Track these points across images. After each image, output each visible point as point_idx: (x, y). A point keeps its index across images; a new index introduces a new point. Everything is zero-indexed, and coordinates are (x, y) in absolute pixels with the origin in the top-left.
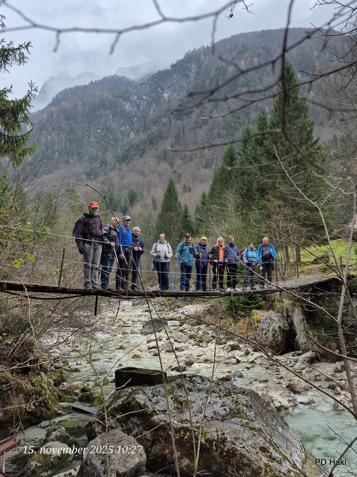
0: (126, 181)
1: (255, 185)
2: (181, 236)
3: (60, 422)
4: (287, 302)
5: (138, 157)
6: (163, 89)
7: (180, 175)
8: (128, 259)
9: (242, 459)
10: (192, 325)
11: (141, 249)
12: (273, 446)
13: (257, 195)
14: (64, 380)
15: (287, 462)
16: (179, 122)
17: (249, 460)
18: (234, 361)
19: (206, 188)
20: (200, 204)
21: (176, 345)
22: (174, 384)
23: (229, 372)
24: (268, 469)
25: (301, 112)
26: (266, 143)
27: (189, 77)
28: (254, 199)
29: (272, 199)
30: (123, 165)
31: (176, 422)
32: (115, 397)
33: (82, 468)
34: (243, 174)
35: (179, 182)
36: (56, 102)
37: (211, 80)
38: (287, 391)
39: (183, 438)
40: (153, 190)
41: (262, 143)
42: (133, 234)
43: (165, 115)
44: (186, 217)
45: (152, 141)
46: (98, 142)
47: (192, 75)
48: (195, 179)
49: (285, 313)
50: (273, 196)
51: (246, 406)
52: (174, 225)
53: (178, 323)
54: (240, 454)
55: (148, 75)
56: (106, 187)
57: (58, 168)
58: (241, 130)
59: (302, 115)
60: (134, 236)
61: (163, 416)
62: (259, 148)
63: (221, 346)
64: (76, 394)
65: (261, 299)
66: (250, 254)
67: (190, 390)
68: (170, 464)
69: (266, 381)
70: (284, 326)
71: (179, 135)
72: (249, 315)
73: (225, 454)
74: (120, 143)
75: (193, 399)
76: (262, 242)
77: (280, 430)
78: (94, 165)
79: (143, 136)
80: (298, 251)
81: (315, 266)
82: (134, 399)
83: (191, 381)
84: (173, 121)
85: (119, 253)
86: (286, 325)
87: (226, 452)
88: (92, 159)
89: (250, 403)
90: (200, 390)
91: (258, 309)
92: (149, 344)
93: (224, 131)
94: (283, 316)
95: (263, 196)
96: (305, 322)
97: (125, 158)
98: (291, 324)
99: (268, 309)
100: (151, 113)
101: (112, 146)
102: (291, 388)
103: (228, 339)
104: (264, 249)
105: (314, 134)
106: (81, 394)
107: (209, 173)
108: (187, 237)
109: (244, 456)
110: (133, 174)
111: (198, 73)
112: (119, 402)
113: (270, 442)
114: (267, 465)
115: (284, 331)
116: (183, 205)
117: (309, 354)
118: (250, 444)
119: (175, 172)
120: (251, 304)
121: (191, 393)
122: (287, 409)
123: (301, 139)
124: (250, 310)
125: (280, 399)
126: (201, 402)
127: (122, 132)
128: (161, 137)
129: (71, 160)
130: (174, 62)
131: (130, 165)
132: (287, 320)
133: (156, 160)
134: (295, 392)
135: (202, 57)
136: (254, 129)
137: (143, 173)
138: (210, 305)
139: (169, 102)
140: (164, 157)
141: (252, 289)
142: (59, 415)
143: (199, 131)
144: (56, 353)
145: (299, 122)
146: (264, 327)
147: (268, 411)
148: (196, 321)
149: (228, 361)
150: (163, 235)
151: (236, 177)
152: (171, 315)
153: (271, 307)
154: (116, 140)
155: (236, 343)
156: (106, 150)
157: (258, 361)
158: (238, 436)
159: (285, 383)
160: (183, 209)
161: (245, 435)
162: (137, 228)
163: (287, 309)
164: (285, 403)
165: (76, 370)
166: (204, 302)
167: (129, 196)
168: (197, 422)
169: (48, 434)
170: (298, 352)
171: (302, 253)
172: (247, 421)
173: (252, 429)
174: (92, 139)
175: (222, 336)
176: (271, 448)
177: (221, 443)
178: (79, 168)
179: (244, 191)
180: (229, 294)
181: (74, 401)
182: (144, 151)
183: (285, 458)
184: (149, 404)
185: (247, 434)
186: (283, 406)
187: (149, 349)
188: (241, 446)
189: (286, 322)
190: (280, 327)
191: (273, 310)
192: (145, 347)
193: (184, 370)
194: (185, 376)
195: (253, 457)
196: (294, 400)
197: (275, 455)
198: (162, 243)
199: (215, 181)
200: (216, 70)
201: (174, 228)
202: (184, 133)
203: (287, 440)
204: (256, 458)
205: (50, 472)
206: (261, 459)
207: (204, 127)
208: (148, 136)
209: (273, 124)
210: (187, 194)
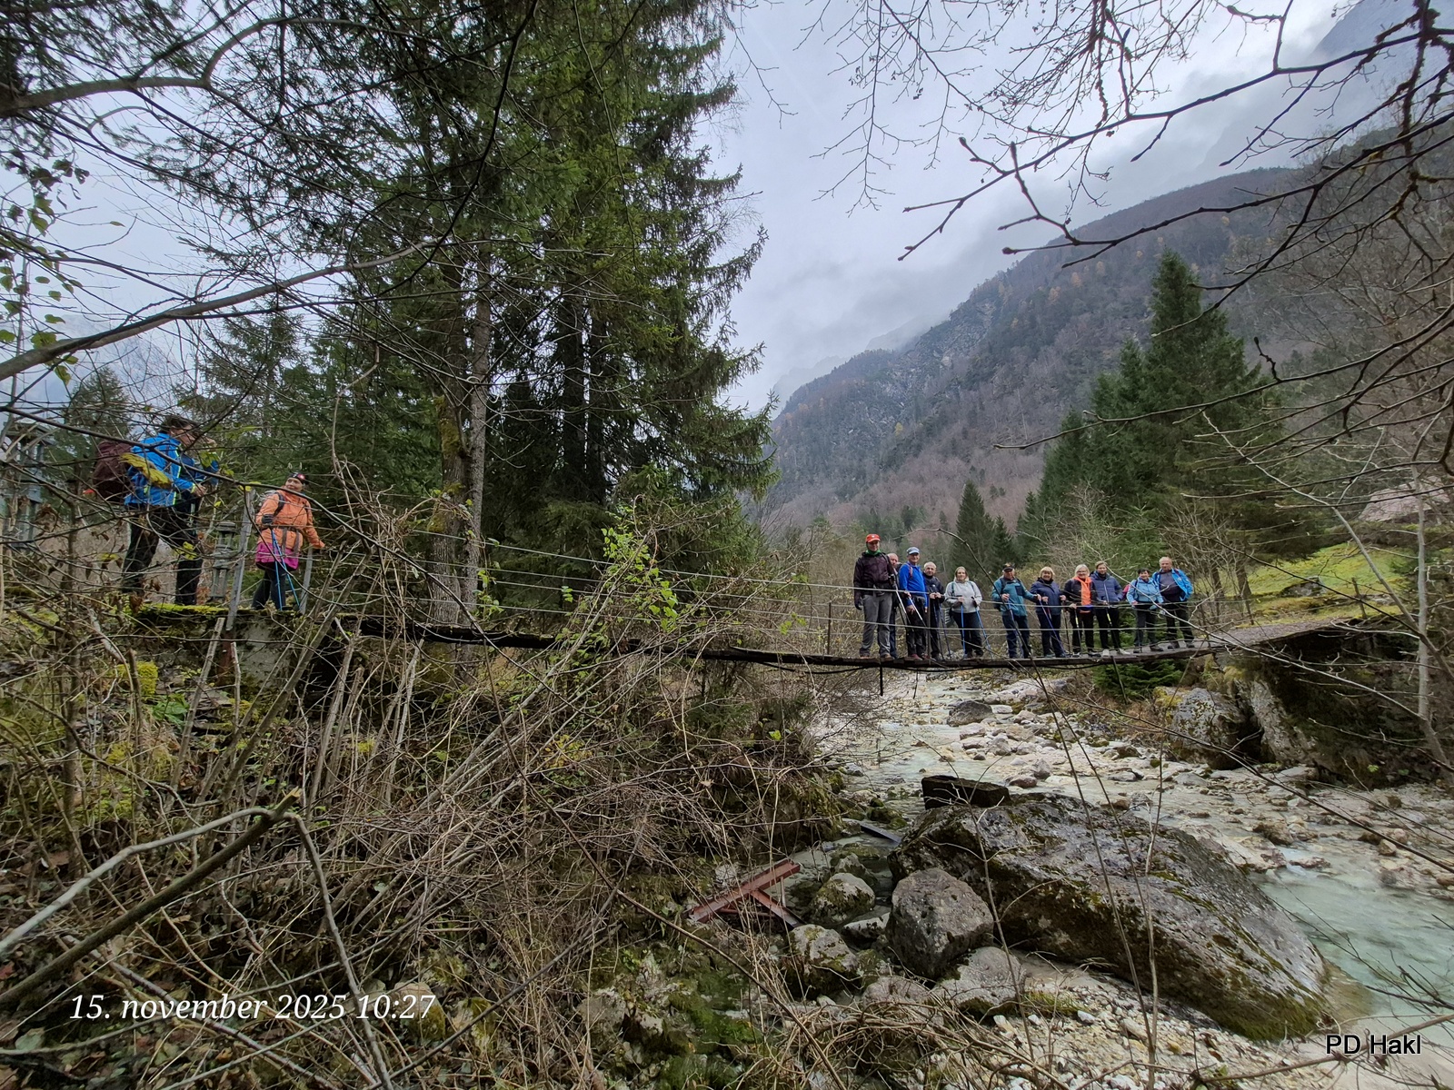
0: (895, 495)
1: (1130, 469)
2: (996, 570)
3: (847, 846)
4: (1231, 672)
5: (911, 457)
6: (940, 352)
7: (983, 472)
8: (922, 611)
9: (1177, 951)
10: (1035, 712)
11: (939, 595)
12: (1244, 937)
13: (1137, 485)
14: (843, 787)
15: (1282, 974)
16: (972, 392)
17: (1193, 955)
18: (1131, 776)
19: (1034, 486)
20: (1025, 513)
21: (1012, 744)
22: (1023, 807)
23: (1124, 795)
24: (1239, 979)
25: (1210, 328)
26: (1142, 394)
27: (981, 323)
28: (1134, 493)
29: (1170, 487)
30: (890, 472)
31: (1036, 869)
32: (927, 819)
33: (892, 918)
34: (1103, 452)
35: (982, 484)
36: (791, 406)
37: (1020, 318)
38: (1258, 840)
39: (1054, 897)
40: (940, 502)
41: (1136, 396)
42: (924, 575)
43: (949, 388)
44: (1002, 536)
45: (930, 431)
46: (851, 447)
47: (987, 320)
48: (1010, 474)
49: (1229, 691)
50: (1171, 483)
51: (1172, 857)
52: (982, 551)
53: (1010, 709)
54: (1173, 940)
55: (915, 338)
56: (867, 509)
57: (800, 493)
58: (1086, 382)
59: (1215, 333)
60: (927, 576)
61: (1013, 857)
62: (1129, 405)
63: (1099, 749)
64: (864, 808)
65: (1173, 667)
66: (1142, 589)
67: (1055, 820)
68: (1035, 936)
69: (1206, 816)
70: (1232, 717)
71: (974, 412)
72: (1151, 696)
73: (1139, 936)
74: (883, 442)
75: (1063, 835)
76: (1158, 567)
77: (1256, 909)
78: (847, 480)
79: (916, 426)
80: (1242, 576)
81: (1289, 600)
82: (959, 825)
83: (1054, 805)
84: (961, 394)
85: (906, 604)
86: (1237, 714)
87: (1142, 932)
88: (845, 471)
89: (1179, 852)
90: (1072, 821)
91: (1168, 685)
92: (964, 741)
93: (1054, 390)
94: (1227, 698)
95: (1149, 486)
96: (1281, 708)
97: (891, 462)
98: (1248, 712)
99: (1190, 685)
100: (925, 390)
101: (871, 448)
102: (1265, 833)
103: (1112, 738)
104: (1163, 577)
105: (1246, 360)
106: (870, 809)
107: (1036, 463)
108: (1008, 571)
109: (1182, 947)
110: (905, 483)
111: (996, 314)
112: (936, 827)
113: (1236, 929)
114: (1235, 972)
115: (1231, 725)
116: (994, 518)
117: (1300, 770)
118: (1191, 925)
119: (973, 469)
120: (1152, 676)
121: (1056, 825)
122: (1261, 871)
123: (1219, 374)
124: (1152, 686)
125: (1245, 852)
126: (1078, 842)
127: (884, 427)
128: (944, 421)
129: (816, 479)
130: (955, 308)
131: (900, 471)
132: (1237, 706)
133: (941, 456)
134: (1277, 842)
135: (1001, 288)
136: (1115, 376)
137: (921, 480)
138: (1065, 679)
139: (952, 367)
140: (954, 449)
141: (1153, 650)
142: (844, 836)
143: (1011, 399)
144: (827, 748)
145: (1212, 345)
146: (1185, 718)
147: (1222, 871)
148: (1042, 705)
149: (1117, 776)
150: (961, 570)
151: (1090, 461)
152: (994, 695)
153: (1195, 681)
154: (876, 440)
155: (1128, 744)
156: (863, 456)
157: (1182, 778)
158: (1163, 908)
159: (1249, 824)
160: (996, 525)
161: (1177, 908)
162: (931, 565)
163: (1233, 684)
164: (1256, 859)
165: (858, 774)
166: (1053, 674)
167: (903, 516)
168: (1076, 874)
169: (835, 861)
170: (1270, 765)
171: (1249, 578)
172: (1177, 884)
173: (1190, 899)
174: (842, 444)
175: (1097, 733)
176: (1240, 941)
177: (1129, 916)
178: (828, 488)
179: (1110, 482)
180: (1110, 661)
181: (862, 818)
182: (919, 448)
183: (1276, 965)
184: (985, 834)
185: (1180, 908)
186: (1253, 866)
187: (966, 748)
188: (1173, 927)
189: (1235, 708)
190: (1221, 718)
191: (1203, 685)
192: (959, 745)
193: (1033, 785)
194: (1040, 797)
195: (1203, 952)
196: (1277, 857)
197: (1250, 954)
198: (961, 581)
199: (1049, 473)
200: (1028, 301)
201: (983, 557)
202: (982, 408)
203: (1275, 932)
204: (1210, 954)
205: (845, 917)
206: (1220, 958)
207: (1017, 392)
208: (924, 423)
209: (1153, 360)
210: (998, 500)
